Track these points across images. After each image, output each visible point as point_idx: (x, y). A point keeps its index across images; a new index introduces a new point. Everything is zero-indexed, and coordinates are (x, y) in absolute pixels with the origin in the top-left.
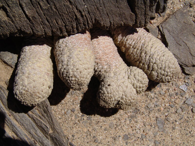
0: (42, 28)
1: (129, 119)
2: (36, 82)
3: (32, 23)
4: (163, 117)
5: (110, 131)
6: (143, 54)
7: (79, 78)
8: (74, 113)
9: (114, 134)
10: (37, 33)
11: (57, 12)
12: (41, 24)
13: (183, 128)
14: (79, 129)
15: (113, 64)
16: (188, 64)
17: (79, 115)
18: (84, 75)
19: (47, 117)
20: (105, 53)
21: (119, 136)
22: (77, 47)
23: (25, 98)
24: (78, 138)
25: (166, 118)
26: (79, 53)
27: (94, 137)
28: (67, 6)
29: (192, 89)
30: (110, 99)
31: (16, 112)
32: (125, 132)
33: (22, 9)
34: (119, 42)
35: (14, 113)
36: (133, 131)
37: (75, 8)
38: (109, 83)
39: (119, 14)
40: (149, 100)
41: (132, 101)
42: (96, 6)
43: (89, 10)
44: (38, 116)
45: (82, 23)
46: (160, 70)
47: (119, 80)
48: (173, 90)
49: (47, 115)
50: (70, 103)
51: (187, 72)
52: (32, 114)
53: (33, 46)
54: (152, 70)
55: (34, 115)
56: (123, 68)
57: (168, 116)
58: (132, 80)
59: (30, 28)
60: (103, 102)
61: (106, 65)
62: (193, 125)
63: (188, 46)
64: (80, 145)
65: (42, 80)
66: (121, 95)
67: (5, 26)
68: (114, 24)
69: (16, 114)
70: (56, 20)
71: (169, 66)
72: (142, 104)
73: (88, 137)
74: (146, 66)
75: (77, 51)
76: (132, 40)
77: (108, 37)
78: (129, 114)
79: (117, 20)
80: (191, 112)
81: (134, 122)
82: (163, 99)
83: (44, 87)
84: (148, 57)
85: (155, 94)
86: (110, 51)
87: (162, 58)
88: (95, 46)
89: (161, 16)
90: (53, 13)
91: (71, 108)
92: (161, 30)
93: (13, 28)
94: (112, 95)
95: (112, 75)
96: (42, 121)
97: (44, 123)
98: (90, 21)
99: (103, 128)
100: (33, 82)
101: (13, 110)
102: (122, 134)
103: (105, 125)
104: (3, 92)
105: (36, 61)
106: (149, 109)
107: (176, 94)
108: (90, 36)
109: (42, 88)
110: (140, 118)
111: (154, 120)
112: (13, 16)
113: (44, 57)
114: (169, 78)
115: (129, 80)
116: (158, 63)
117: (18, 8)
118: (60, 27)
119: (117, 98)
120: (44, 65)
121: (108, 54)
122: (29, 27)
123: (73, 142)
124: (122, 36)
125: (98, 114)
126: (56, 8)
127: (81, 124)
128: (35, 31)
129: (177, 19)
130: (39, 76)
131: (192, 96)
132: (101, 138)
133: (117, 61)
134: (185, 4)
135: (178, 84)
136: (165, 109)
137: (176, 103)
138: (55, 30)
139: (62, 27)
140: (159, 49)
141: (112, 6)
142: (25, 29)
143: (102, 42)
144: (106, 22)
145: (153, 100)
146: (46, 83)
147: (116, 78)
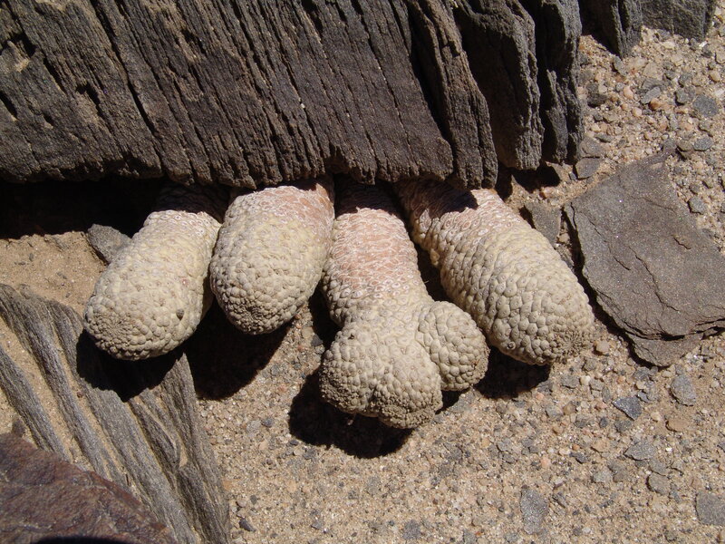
0: (184, 154)
1: (432, 477)
2: (141, 292)
3: (159, 138)
4: (546, 490)
5: (365, 502)
6: (478, 267)
7: (251, 291)
8: (268, 430)
9: (377, 514)
10: (171, 169)
11: (223, 114)
12: (182, 142)
13: (609, 536)
14: (276, 480)
15: (384, 287)
16: (644, 327)
17: (281, 438)
18: (268, 284)
19: (180, 421)
20: (368, 255)
21: (392, 524)
22: (271, 215)
23: (105, 326)
24: (267, 509)
25: (556, 492)
26: (271, 228)
27: (314, 512)
28: (249, 98)
29: (657, 413)
30: (348, 376)
31: (94, 387)
32: (411, 512)
33: (135, 96)
34: (423, 235)
35: (89, 387)
36: (438, 513)
37: (272, 107)
38: (353, 332)
39: (402, 139)
40: (506, 428)
41: (413, 392)
42: (333, 108)
43: (313, 117)
44: (154, 411)
45: (291, 151)
46: (518, 317)
47: (386, 330)
48: (590, 408)
49: (182, 413)
50: (263, 399)
51: (642, 355)
52: (142, 404)
53: (170, 213)
54: (496, 317)
55: (145, 407)
56: (412, 300)
57: (564, 490)
58: (428, 335)
59: (154, 152)
60: (330, 387)
61: (364, 287)
62: (644, 532)
63: (652, 272)
64: (269, 529)
65: (161, 289)
66: (382, 371)
67: (92, 138)
68: (388, 166)
69: (95, 392)
70: (220, 137)
71: (545, 305)
72: (482, 435)
73: (298, 509)
74: (482, 304)
75: (265, 225)
76: (457, 228)
77: (388, 215)
78: (433, 461)
79: (397, 158)
80: (642, 488)
81: (445, 487)
82: (555, 432)
83: (164, 309)
84: (488, 277)
85: (530, 411)
86: (382, 250)
87: (528, 279)
88: (344, 234)
89: (581, 179)
90: (213, 115)
91: (262, 415)
92: (570, 216)
93: (111, 146)
94: (354, 366)
95: (373, 314)
96: (161, 425)
97: (166, 432)
98: (315, 149)
99: (346, 488)
100: (135, 289)
101: (88, 380)
102: (400, 517)
103: (353, 480)
104: (70, 324)
105: (162, 244)
106: (501, 456)
107: (603, 423)
108: (327, 200)
109: (157, 310)
110: (468, 482)
111: (515, 495)
112: (111, 113)
113: (187, 238)
114: (546, 343)
115: (420, 334)
116: (513, 293)
117: (125, 92)
118: (231, 156)
119: (369, 377)
120: (178, 256)
121: (374, 259)
122: (153, 149)
123: (250, 518)
124: (430, 216)
125: (338, 446)
126: (219, 102)
127: (285, 466)
128: (167, 163)
129: (624, 187)
130: (156, 279)
131: (655, 437)
132: (333, 517)
133: (399, 280)
134: (662, 149)
135: (611, 393)
136: (555, 463)
137: (595, 450)
138: (217, 164)
139: (236, 156)
140: (527, 255)
141: (382, 115)
142: (142, 152)
143: (363, 223)
144: (363, 158)
145: (518, 429)
146: (169, 301)
147: (380, 325)
